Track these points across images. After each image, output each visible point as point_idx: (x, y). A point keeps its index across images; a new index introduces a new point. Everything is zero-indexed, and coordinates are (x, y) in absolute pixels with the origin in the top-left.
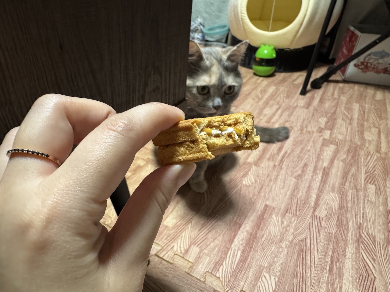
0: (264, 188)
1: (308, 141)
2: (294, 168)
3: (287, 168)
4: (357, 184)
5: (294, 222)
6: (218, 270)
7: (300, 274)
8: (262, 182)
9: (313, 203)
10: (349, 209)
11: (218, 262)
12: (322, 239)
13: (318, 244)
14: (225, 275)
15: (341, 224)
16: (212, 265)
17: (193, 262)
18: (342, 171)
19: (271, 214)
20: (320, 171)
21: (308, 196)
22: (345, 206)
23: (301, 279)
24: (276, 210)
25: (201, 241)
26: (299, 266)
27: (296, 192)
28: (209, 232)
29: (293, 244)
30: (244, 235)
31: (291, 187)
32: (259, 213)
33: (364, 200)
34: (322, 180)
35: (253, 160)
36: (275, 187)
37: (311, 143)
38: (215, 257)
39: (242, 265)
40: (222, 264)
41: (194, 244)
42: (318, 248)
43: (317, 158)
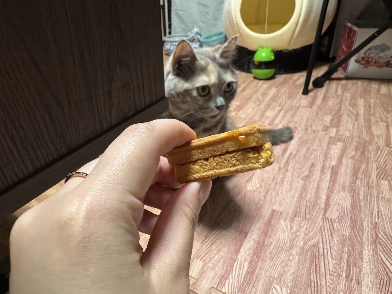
0: (270, 192)
1: (314, 140)
2: (300, 169)
3: (294, 170)
4: (369, 182)
5: (304, 226)
6: (224, 285)
7: (314, 283)
8: (268, 186)
9: (323, 205)
10: (363, 208)
11: (223, 277)
12: (336, 243)
13: (332, 249)
14: (231, 290)
15: (355, 225)
16: (217, 280)
17: (196, 278)
18: (352, 169)
19: (278, 219)
20: (328, 170)
21: (317, 197)
22: (358, 205)
23: (316, 289)
24: (284, 215)
25: (204, 254)
26: (312, 275)
27: (304, 194)
28: (212, 244)
29: (305, 251)
30: (251, 244)
31: (298, 190)
32: (266, 219)
33: (377, 197)
34: (331, 180)
36: (282, 190)
37: (317, 142)
38: (220, 271)
39: (250, 278)
40: (228, 278)
41: (197, 257)
42: (332, 253)
43: (325, 157)
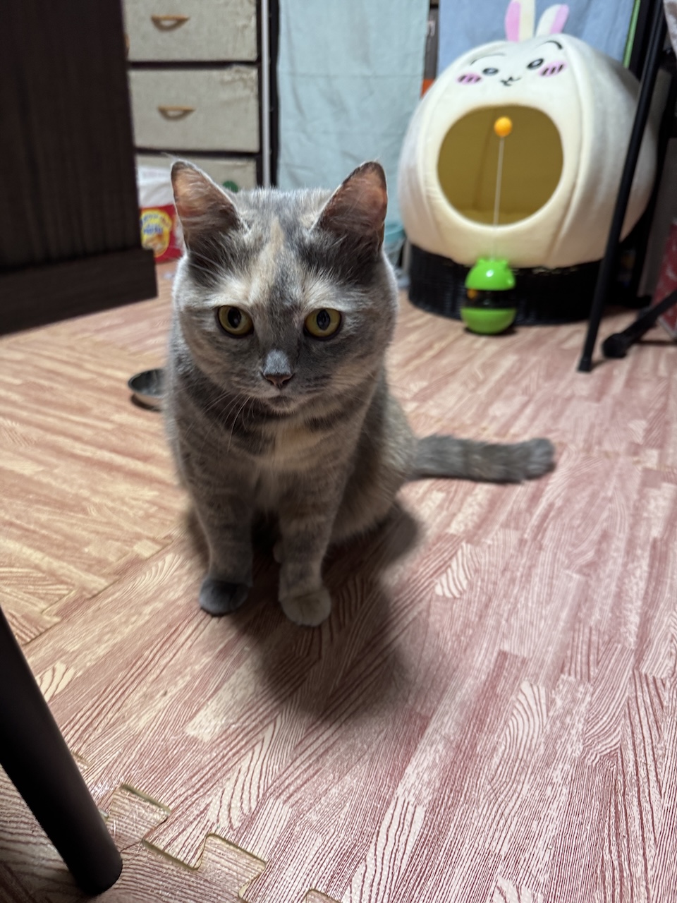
0: (495, 603)
1: (607, 475)
2: (574, 545)
3: (557, 547)
5: (584, 699)
7: (613, 870)
8: (490, 586)
9: (632, 640)
13: (659, 765)
14: (370, 899)
17: (266, 858)
19: (516, 678)
20: (643, 549)
21: (618, 620)
23: (618, 890)
24: (531, 668)
26: (607, 844)
27: (584, 609)
29: (586, 770)
31: (570, 598)
32: (484, 677)
34: (650, 574)
35: (462, 528)
36: (526, 599)
37: (614, 482)
40: (363, 860)
41: (277, 793)
42: (661, 777)
43: (633, 516)
